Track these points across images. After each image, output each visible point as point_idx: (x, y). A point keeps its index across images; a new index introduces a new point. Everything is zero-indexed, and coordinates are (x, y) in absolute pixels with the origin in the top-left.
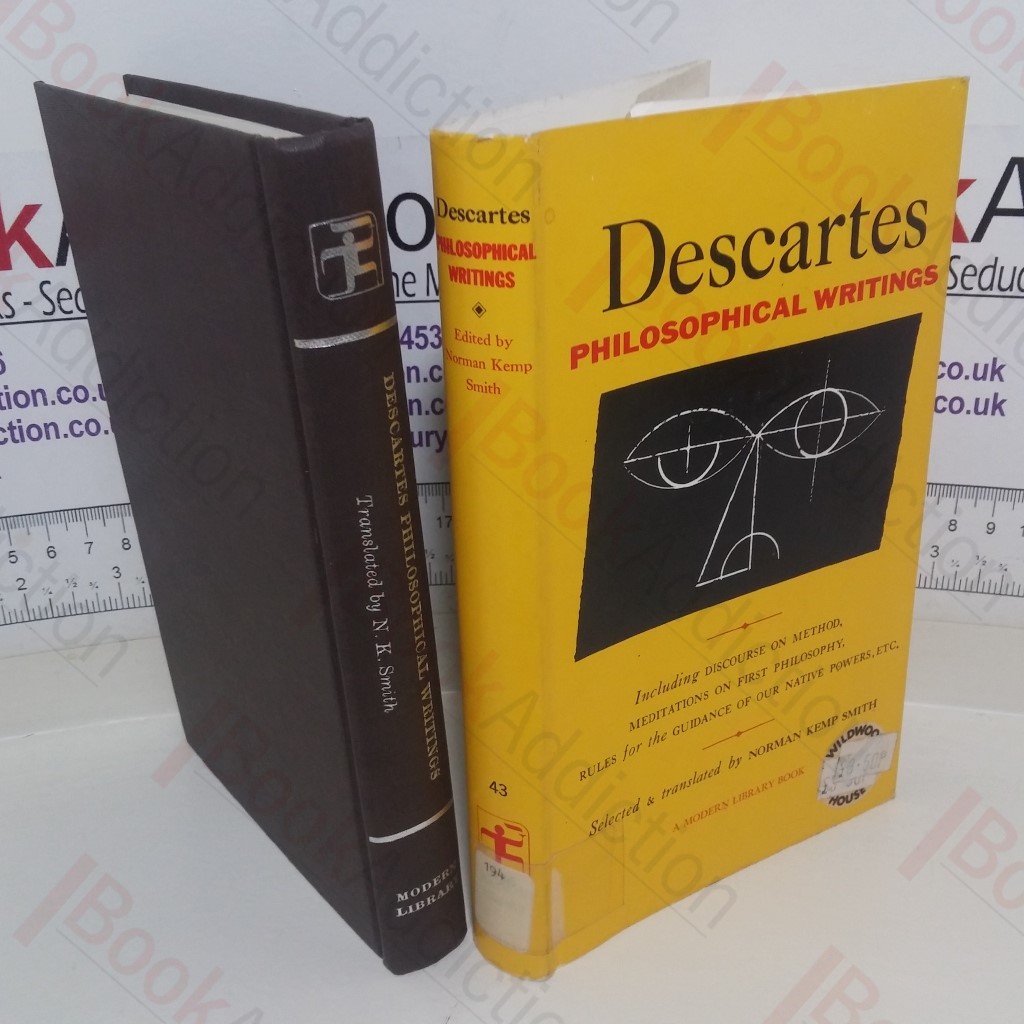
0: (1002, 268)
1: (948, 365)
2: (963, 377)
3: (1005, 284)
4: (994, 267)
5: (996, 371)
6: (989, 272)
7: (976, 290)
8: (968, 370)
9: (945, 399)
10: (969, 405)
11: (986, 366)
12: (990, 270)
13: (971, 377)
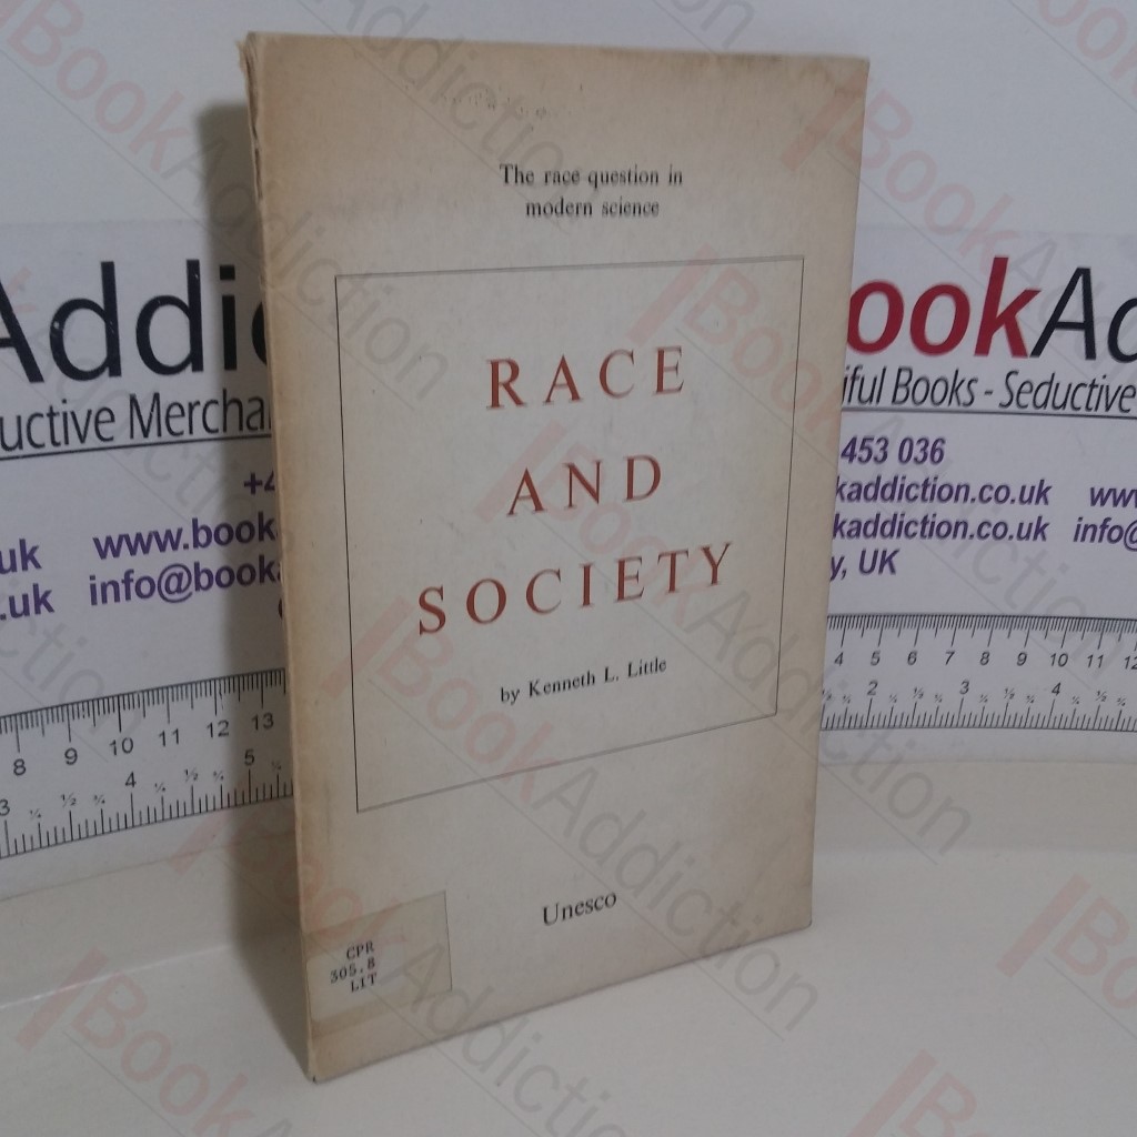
0: (1058, 385)
1: (995, 488)
2: (1009, 500)
3: (1059, 402)
4: (1051, 383)
5: (1042, 493)
6: (1045, 389)
7: (1030, 409)
8: (1015, 494)
9: (989, 525)
10: (1013, 530)
11: (1033, 488)
12: (1046, 388)
13: (1017, 501)
